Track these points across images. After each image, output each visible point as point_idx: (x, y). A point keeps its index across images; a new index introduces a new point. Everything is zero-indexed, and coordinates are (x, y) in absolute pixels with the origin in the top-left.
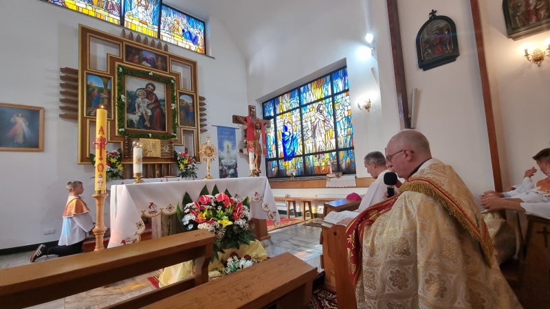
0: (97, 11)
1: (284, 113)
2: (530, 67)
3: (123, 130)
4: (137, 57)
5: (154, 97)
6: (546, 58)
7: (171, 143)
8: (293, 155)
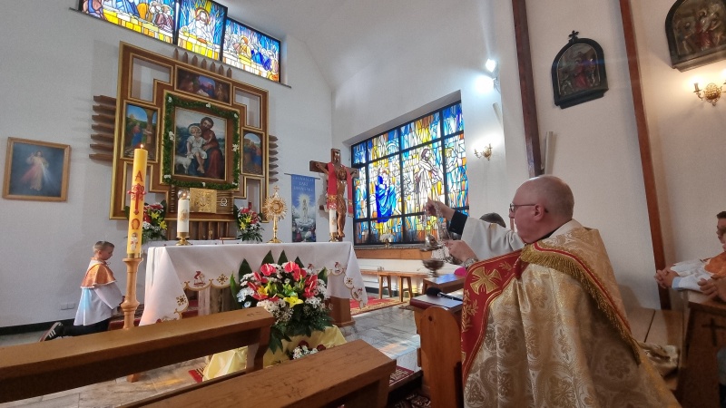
0: (145, 25)
1: (379, 159)
2: (702, 106)
3: (169, 176)
4: (192, 83)
5: (211, 135)
6: (722, 95)
7: (230, 195)
8: (389, 215)
